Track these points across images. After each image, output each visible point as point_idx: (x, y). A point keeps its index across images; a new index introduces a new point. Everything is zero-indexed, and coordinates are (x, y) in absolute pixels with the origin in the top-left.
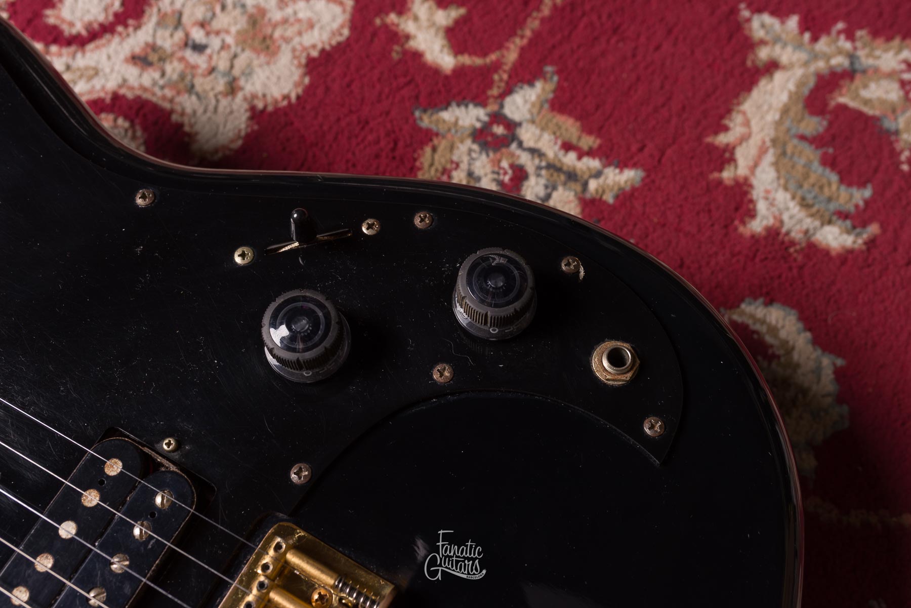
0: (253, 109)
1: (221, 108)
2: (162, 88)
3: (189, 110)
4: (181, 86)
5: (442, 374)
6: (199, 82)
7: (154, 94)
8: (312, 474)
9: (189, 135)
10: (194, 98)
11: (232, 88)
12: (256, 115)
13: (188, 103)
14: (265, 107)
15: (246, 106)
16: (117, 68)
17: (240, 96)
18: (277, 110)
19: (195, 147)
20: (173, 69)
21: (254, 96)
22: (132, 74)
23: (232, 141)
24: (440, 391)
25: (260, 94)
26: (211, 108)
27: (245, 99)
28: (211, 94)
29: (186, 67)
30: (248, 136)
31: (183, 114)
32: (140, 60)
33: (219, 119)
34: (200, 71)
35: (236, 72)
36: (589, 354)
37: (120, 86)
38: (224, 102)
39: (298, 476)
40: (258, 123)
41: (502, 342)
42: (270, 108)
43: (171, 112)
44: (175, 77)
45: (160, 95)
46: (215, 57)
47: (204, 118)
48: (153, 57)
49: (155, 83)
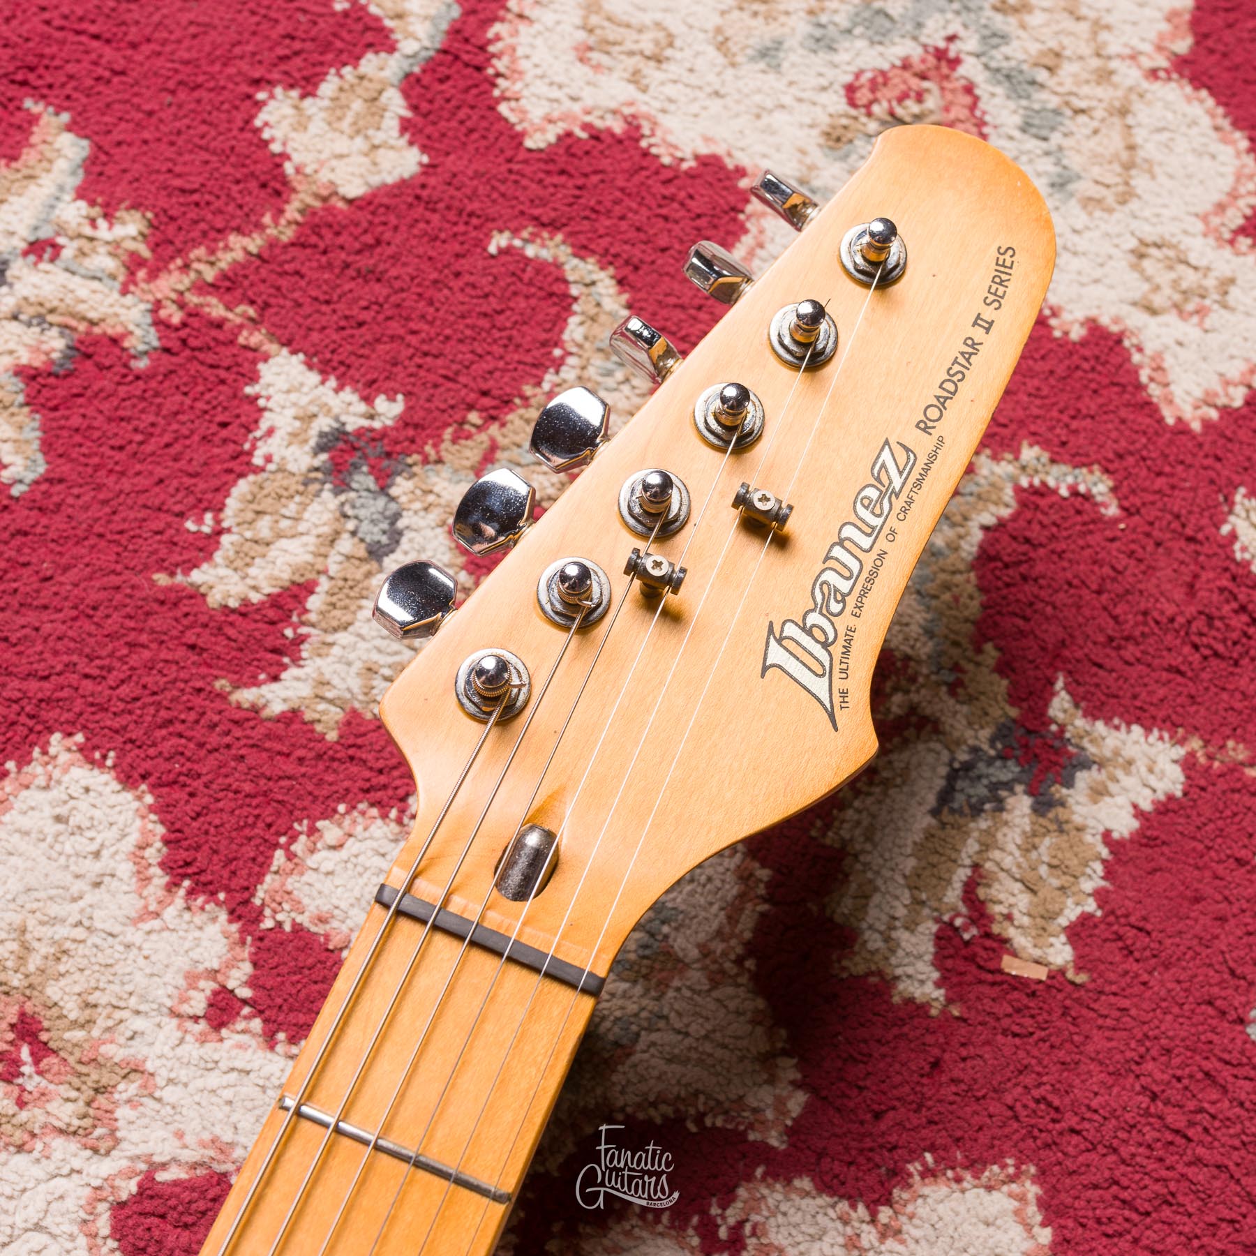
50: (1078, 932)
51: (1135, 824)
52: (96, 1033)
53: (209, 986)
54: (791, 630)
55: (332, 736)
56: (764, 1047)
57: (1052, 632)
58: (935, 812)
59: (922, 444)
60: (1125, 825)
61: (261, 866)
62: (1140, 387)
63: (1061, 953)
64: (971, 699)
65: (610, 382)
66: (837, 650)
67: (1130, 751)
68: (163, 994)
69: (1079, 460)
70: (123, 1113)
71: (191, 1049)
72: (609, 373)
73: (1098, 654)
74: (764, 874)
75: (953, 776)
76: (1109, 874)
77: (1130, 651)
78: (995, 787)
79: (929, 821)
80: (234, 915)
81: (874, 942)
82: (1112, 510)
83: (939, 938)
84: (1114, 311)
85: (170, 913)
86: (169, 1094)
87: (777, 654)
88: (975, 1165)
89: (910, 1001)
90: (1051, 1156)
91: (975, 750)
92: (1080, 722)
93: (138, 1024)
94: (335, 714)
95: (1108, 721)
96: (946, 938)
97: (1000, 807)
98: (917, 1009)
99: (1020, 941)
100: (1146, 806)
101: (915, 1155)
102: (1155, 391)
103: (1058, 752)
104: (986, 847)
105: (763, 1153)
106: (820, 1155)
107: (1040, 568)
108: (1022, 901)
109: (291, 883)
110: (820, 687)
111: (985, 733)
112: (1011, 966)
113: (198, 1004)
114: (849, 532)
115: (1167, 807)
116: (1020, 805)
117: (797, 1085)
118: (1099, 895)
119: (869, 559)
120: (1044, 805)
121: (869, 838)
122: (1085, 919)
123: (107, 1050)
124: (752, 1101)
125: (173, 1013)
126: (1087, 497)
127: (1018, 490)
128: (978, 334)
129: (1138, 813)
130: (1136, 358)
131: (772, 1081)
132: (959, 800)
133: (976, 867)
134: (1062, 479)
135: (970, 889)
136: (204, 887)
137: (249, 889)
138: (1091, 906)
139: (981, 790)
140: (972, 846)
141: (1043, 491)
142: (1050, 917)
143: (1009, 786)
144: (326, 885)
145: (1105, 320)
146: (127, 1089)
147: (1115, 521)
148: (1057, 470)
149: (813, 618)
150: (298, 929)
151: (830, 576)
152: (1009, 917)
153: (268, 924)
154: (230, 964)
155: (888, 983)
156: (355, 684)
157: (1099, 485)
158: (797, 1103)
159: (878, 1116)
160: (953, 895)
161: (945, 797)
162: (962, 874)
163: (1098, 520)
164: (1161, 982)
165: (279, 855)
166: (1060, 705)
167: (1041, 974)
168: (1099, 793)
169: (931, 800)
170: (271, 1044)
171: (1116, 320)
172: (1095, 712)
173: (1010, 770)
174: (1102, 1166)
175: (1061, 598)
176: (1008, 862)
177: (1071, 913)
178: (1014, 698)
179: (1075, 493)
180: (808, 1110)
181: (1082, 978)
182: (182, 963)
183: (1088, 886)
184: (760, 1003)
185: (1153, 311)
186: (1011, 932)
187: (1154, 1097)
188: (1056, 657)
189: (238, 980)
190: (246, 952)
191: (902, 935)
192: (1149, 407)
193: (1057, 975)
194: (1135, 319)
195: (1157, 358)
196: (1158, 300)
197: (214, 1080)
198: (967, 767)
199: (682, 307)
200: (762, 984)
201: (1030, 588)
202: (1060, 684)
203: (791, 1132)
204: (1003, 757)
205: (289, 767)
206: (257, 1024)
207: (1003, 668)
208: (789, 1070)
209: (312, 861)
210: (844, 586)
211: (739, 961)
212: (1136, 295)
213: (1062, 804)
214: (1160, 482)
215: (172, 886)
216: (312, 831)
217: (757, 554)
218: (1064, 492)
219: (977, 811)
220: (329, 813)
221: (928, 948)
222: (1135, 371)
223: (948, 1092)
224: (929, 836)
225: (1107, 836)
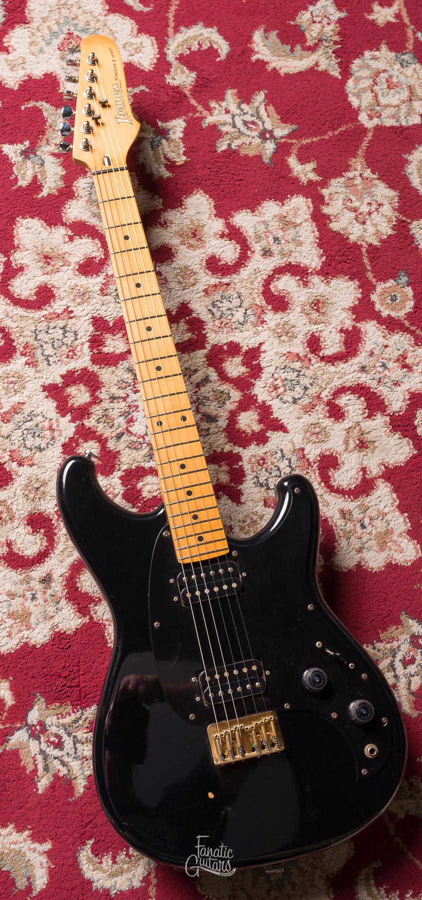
0: (360, 563)
1: (351, 554)
2: (341, 530)
3: (342, 545)
4: (347, 535)
5: (334, 715)
6: (353, 538)
7: (337, 530)
8: (290, 709)
9: (335, 553)
10: (347, 542)
11: (360, 551)
12: (359, 566)
13: (343, 542)
14: (364, 566)
15: (359, 560)
16: (334, 509)
17: (360, 555)
18: (366, 570)
19: (333, 559)
20: (350, 526)
21: (364, 559)
22: (337, 516)
23: (344, 568)
24: (330, 718)
25: (366, 560)
26: (349, 551)
27: (360, 558)
28: (353, 546)
29: (353, 530)
30: (350, 570)
31: (339, 545)
32: (344, 514)
33: (348, 557)
34: (356, 535)
35: (366, 546)
36: (368, 744)
37: (330, 518)
38: (354, 552)
39: (287, 706)
40: (356, 569)
41: (353, 722)
42: (364, 567)
43: (337, 541)
44: (348, 530)
45: (338, 532)
46: (365, 534)
47: (344, 552)
48: (347, 516)
49: (341, 526)
50: (185, 154)
51: (183, 134)
52: (56, 252)
53: (67, 237)
54: (118, 116)
55: (57, 194)
56: (151, 196)
57: (152, 114)
58: (152, 150)
59: (117, 82)
60: (181, 135)
61: (61, 217)
62: (139, 68)
63: (184, 158)
64: (146, 131)
65: (57, 118)
66: (126, 115)
67: (175, 124)
68: (61, 241)
69: (137, 86)
70: (68, 259)
71: (71, 246)
72: (56, 117)
73: (160, 113)
74: (134, 173)
75: (151, 143)
76: (184, 143)
77: (165, 109)
78: (158, 141)
79: (152, 152)
80: (63, 225)
81: (156, 173)
82: (148, 90)
83: (165, 167)
84: (127, 59)
85: (53, 231)
86: (73, 253)
87: (119, 120)
88: (191, 193)
89: (167, 177)
90: (201, 186)
91: (152, 138)
92: (165, 124)
93: (61, 247)
94: (55, 191)
95: (168, 122)
96: (166, 166)
97: (161, 144)
98: (169, 178)
99: (177, 160)
100: (182, 130)
101: (182, 197)
102: (142, 68)
103: (164, 131)
104: (163, 150)
105: (161, 210)
106: (169, 205)
107: (143, 106)
108: (174, 154)
109: (67, 216)
110: (127, 121)
111: (152, 134)
112: (178, 164)
113: (67, 240)
114: (116, 99)
115: (186, 129)
116: (164, 141)
117: (159, 198)
118: (184, 147)
119: (122, 101)
120: (167, 139)
121: (145, 159)
122: (184, 151)
123: (59, 253)
124: (154, 204)
125: (65, 243)
126: (143, 90)
127: (131, 96)
128: (114, 63)
129: (182, 132)
130: (135, 64)
131: (155, 200)
132: (155, 146)
133: (164, 154)
134: (137, 90)
135: (165, 157)
136: (55, 224)
137: (62, 221)
138: (184, 149)
139: (157, 143)
140: (161, 151)
141: (135, 94)
142: (179, 154)
143: (160, 140)
144: (72, 213)
145: (126, 61)
146: (67, 256)
147: (149, 92)
148: (135, 89)
149: (120, 113)
150: (73, 222)
151: (118, 107)
152: (173, 158)
153: (68, 224)
154: (68, 232)
155: (162, 177)
156: (54, 184)
157: (143, 88)
158: (161, 201)
159: (173, 195)
160: (163, 160)
161: (152, 147)
162: (162, 156)
163: (147, 93)
164: (201, 153)
165: (63, 214)
166: (160, 124)
167: (183, 162)
168: (174, 133)
169: (151, 149)
170: (81, 238)
171: (128, 60)
172: (166, 122)
173: (159, 137)
174: (209, 182)
175: (149, 108)
176: (168, 150)
177: (182, 152)
178: (152, 127)
179: (140, 91)
180: (163, 200)
181: (189, 159)
182: (60, 236)
183: (182, 147)
184: (146, 191)
185: (133, 55)
186: (175, 160)
187: (210, 169)
188: (155, 117)
189: (70, 233)
190: (68, 229)
191: (160, 169)
192: (143, 71)
193: (186, 162)
194: (131, 58)
195: (138, 62)
196: (132, 53)
197: (77, 247)
198: (152, 141)
199: (59, 100)
200: (144, 188)
201: (144, 109)
202: (158, 121)
203: (162, 205)
204: (157, 136)
205: (54, 201)
206: (78, 237)
207: (148, 123)
208: (156, 197)
209: (68, 212)
210: (121, 107)
211: (139, 187)
212: (128, 54)
213: (170, 138)
214: (152, 81)
215: (51, 227)
216: (65, 208)
217: (107, 110)
218: (139, 92)
219: (158, 146)
220: (65, 204)
221: (165, 169)
222: (136, 66)
223: (181, 186)
224: (154, 154)
225: (180, 138)
